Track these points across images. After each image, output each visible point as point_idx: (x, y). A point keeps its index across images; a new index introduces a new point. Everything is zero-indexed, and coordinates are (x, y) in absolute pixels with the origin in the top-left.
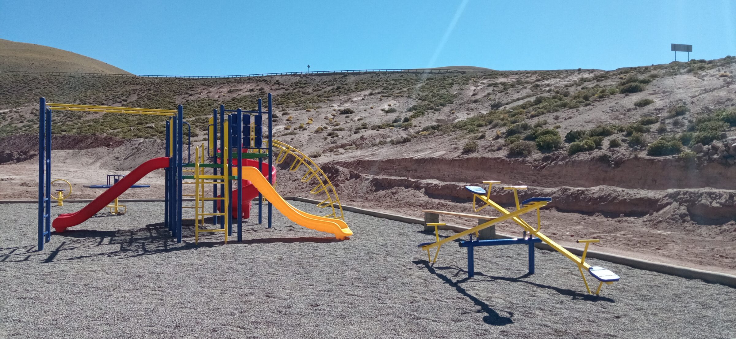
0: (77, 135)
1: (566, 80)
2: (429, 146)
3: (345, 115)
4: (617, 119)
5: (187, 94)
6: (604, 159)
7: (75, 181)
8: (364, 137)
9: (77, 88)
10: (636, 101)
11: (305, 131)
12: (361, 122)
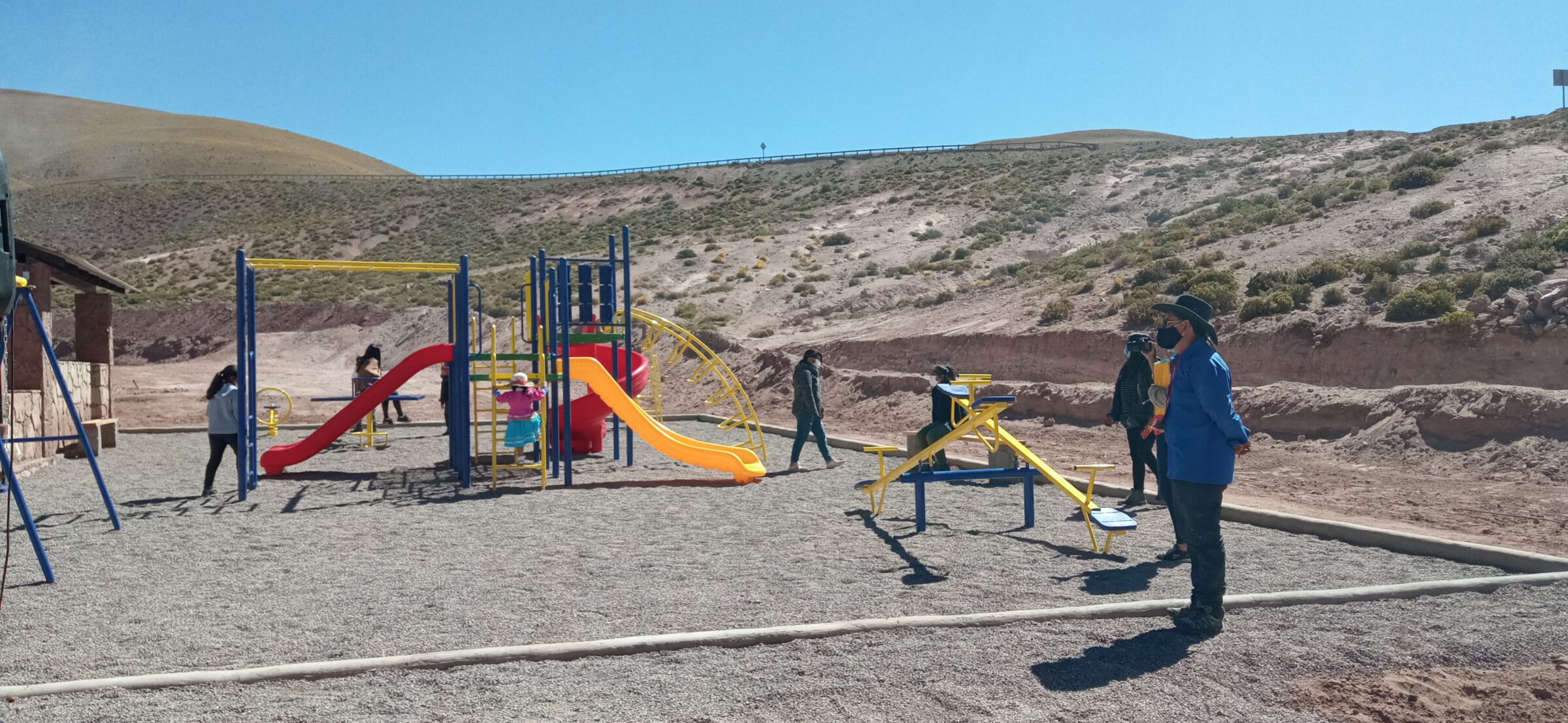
0: (302, 303)
1: (1317, 156)
2: (982, 310)
3: (833, 248)
4: (1368, 246)
5: (518, 211)
6: (1302, 330)
7: (299, 391)
8: (869, 292)
9: (301, 206)
10: (1414, 206)
11: (750, 283)
12: (866, 261)
